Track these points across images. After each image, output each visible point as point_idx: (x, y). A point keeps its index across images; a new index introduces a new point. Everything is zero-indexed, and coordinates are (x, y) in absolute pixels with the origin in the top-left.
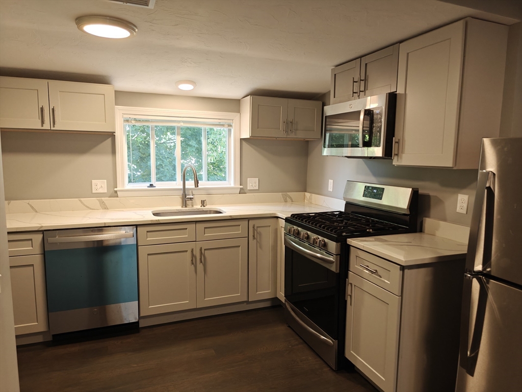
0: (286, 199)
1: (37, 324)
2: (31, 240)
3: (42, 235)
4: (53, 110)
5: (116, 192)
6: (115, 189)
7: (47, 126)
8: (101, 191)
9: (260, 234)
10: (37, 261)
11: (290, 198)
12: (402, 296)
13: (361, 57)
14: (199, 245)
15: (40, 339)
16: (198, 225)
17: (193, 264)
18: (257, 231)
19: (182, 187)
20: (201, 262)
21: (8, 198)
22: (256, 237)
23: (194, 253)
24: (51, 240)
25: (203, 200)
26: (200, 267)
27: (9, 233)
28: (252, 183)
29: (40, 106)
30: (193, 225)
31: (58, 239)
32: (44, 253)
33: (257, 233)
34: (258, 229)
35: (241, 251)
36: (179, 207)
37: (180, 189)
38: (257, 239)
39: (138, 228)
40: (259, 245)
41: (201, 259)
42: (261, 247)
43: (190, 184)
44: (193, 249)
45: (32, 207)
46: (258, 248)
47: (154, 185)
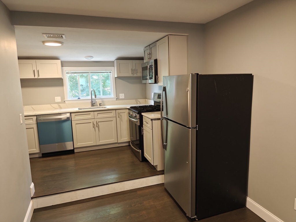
0: (137, 102)
1: (36, 149)
2: (32, 119)
3: (36, 117)
4: (38, 71)
5: (65, 101)
6: (64, 100)
7: (36, 77)
8: (58, 101)
9: (121, 116)
10: (35, 126)
11: (139, 101)
12: (152, 129)
13: (150, 45)
14: (96, 120)
15: (37, 156)
16: (95, 112)
17: (93, 127)
18: (119, 114)
19: (91, 98)
20: (97, 127)
21: (24, 105)
22: (119, 117)
23: (94, 123)
24: (39, 118)
25: (100, 103)
26: (97, 129)
27: (25, 116)
28: (122, 96)
29: (33, 70)
30: (93, 112)
31: (42, 118)
32: (37, 124)
33: (120, 115)
34: (120, 114)
35: (114, 123)
36: (90, 107)
37: (90, 99)
38: (120, 118)
39: (71, 114)
40: (121, 120)
41: (97, 126)
42: (122, 121)
43: (93, 97)
44: (93, 122)
45: (33, 108)
46: (121, 121)
47: (80, 98)
